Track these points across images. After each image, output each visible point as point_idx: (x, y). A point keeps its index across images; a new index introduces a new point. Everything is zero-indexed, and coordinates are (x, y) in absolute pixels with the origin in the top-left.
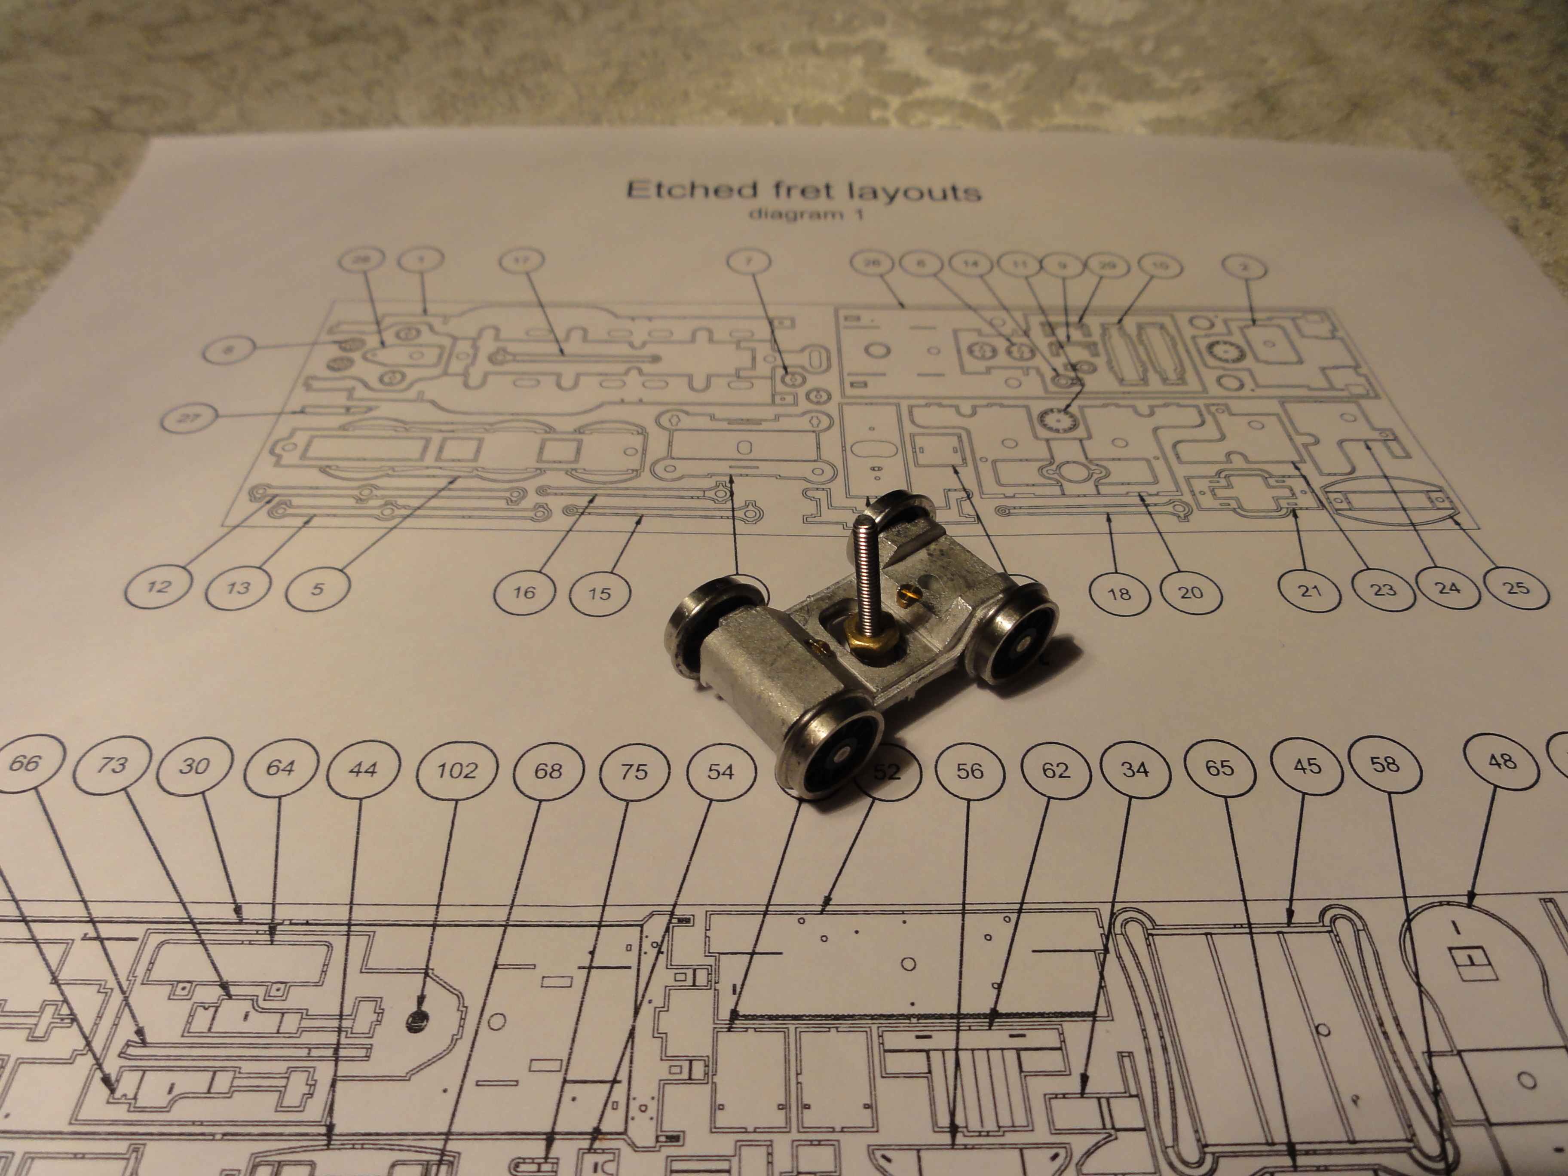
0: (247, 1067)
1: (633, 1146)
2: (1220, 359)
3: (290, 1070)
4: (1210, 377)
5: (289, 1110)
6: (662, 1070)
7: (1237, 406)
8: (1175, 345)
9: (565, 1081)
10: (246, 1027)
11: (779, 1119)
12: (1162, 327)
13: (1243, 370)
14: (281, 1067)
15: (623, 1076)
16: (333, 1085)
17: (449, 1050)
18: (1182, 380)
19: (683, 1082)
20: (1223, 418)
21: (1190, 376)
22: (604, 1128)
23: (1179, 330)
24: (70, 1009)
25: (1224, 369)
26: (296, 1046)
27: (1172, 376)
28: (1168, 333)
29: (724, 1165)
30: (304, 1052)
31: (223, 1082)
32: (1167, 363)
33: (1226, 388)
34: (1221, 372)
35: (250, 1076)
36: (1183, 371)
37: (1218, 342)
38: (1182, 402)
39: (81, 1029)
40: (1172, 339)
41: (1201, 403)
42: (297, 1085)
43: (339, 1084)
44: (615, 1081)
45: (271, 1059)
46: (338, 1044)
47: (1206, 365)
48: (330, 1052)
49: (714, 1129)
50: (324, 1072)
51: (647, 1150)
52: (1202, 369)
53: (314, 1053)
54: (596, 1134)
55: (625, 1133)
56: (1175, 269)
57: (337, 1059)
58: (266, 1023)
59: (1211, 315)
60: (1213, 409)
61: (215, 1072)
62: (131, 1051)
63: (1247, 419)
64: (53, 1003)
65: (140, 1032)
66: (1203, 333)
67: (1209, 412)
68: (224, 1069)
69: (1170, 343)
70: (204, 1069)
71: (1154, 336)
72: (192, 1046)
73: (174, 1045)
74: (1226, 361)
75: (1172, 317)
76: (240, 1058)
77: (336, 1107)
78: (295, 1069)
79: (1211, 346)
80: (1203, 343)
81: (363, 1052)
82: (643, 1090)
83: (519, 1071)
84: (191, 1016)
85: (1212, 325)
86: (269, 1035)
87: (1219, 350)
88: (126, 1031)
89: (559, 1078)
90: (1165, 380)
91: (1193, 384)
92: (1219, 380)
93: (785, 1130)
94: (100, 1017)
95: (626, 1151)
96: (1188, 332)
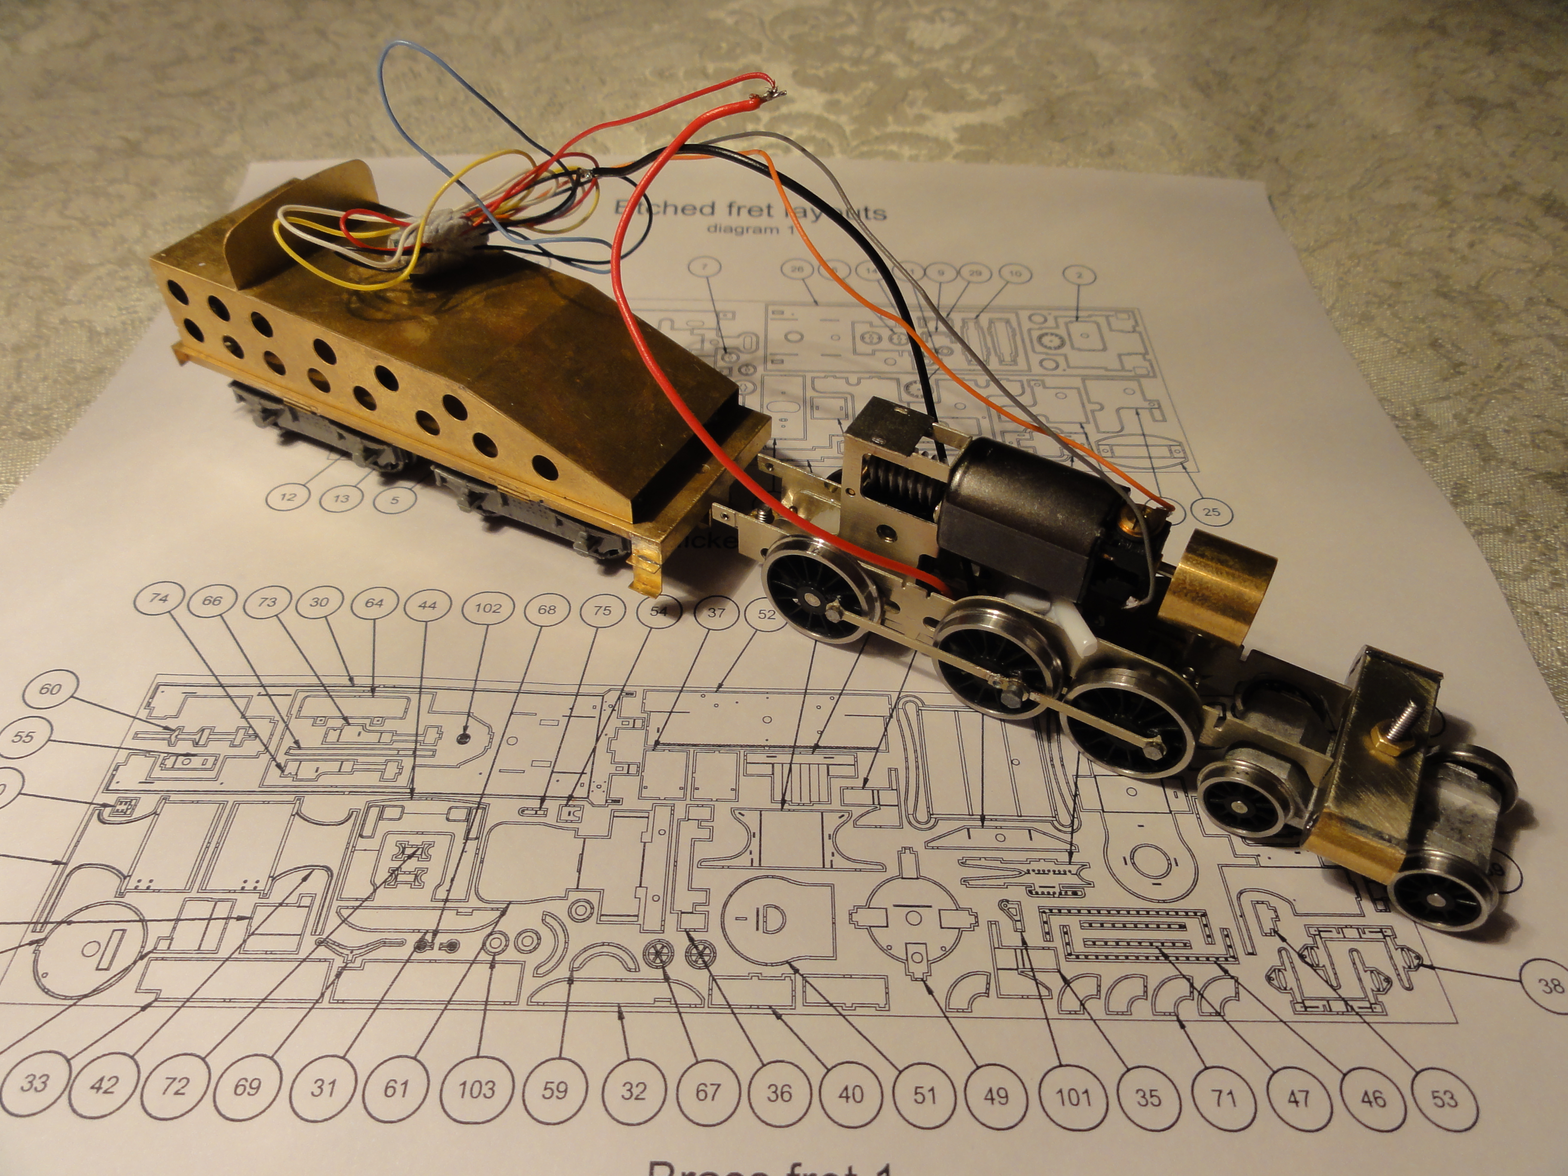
0: (361, 759)
1: (592, 804)
2: (1046, 347)
3: (387, 761)
4: (1035, 359)
5: (387, 780)
6: (612, 769)
7: (1049, 381)
8: (1014, 335)
9: (553, 772)
10: (360, 739)
11: (680, 794)
12: (1008, 322)
13: (1061, 355)
14: (382, 759)
15: (588, 770)
16: (413, 768)
17: (483, 754)
18: (1014, 362)
19: (624, 775)
20: (1038, 390)
21: (1021, 360)
22: (575, 795)
23: (1019, 324)
24: (254, 730)
25: (1047, 354)
26: (390, 749)
27: (1008, 358)
28: (1011, 327)
29: (646, 815)
30: (396, 752)
31: (347, 767)
32: (1006, 349)
33: (1045, 368)
34: (1044, 356)
35: (363, 764)
36: (1017, 355)
37: (1046, 334)
38: (1011, 378)
39: (261, 740)
40: (1014, 331)
41: (1024, 379)
42: (392, 769)
43: (417, 769)
44: (583, 773)
45: (375, 755)
46: (416, 748)
47: (1034, 351)
48: (411, 753)
49: (640, 797)
50: (408, 763)
51: (600, 806)
52: (1030, 353)
53: (401, 753)
54: (570, 797)
55: (588, 797)
56: (1026, 276)
57: (415, 756)
58: (374, 738)
59: (1045, 313)
60: (1032, 383)
61: (342, 762)
62: (291, 751)
63: (1054, 391)
64: (243, 728)
65: (296, 742)
66: (1037, 326)
67: (1029, 385)
68: (347, 760)
69: (1010, 334)
70: (336, 760)
71: (1001, 329)
72: (328, 749)
73: (317, 749)
74: (1050, 348)
75: (1017, 315)
76: (357, 755)
77: (415, 779)
78: (390, 761)
79: (1040, 338)
80: (1035, 334)
81: (431, 753)
82: (600, 776)
83: (526, 766)
84: (326, 734)
85: (1046, 320)
86: (374, 744)
87: (1046, 340)
88: (288, 742)
89: (550, 770)
90: (1001, 361)
91: (1022, 363)
92: (1041, 362)
93: (684, 798)
94: (272, 735)
95: (588, 806)
96: (1026, 325)
